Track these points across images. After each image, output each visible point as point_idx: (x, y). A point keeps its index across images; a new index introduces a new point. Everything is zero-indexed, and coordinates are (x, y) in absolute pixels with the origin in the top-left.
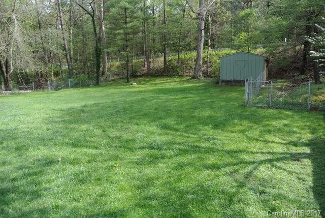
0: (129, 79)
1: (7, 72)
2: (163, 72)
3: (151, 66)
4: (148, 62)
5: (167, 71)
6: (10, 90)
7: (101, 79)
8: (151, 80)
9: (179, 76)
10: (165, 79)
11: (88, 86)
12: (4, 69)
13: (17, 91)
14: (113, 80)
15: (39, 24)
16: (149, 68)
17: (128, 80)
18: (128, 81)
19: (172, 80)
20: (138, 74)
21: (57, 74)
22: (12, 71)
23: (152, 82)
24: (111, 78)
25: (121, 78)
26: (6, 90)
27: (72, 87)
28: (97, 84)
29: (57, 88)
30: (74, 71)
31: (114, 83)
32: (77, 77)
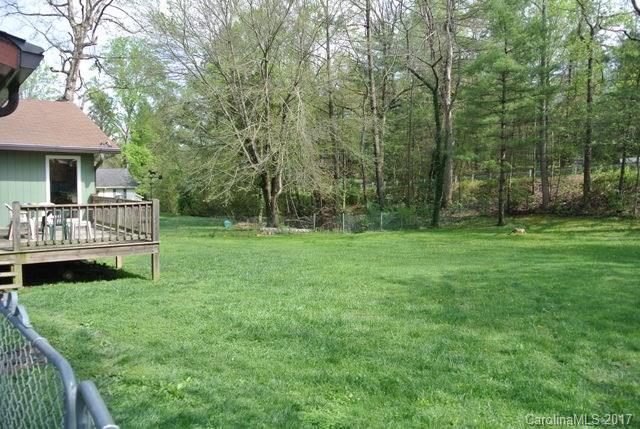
0: (503, 220)
1: (273, 193)
2: (582, 207)
3: (552, 191)
4: (545, 185)
5: (591, 206)
6: (275, 226)
7: (443, 214)
8: (553, 225)
9: (623, 218)
10: (590, 223)
11: (415, 228)
12: (269, 188)
13: (287, 229)
14: (465, 219)
15: (330, 106)
16: (546, 197)
17: (500, 220)
18: (500, 224)
19: (605, 226)
20: (520, 209)
21: (351, 201)
22: (280, 192)
23: (557, 228)
24: (463, 214)
25: (483, 216)
26: (268, 226)
27: (386, 228)
28: (433, 225)
29: (358, 228)
30: (389, 197)
31: (468, 225)
32: (395, 210)
